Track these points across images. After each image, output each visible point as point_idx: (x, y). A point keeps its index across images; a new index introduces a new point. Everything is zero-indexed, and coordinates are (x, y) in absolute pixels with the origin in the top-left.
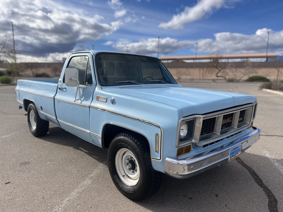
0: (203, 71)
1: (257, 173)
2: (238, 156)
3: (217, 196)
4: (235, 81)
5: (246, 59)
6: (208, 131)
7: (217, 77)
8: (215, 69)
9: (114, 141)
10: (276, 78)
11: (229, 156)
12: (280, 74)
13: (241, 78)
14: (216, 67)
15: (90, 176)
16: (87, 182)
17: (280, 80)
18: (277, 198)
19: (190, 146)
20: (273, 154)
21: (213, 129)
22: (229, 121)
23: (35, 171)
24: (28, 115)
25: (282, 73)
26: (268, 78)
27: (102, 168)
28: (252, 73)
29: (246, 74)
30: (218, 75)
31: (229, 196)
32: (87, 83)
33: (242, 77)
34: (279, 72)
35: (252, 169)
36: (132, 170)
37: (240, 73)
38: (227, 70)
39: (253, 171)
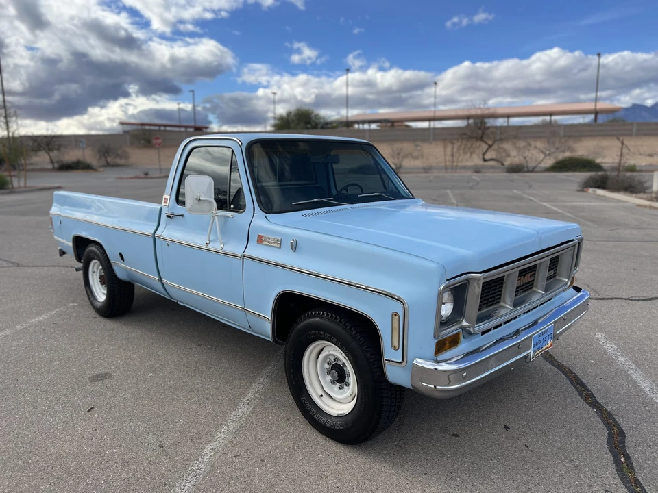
0: (453, 148)
1: (583, 380)
2: (547, 348)
3: (507, 428)
4: (526, 170)
5: (548, 118)
6: (490, 302)
7: (485, 160)
8: (478, 143)
9: (299, 326)
10: (617, 160)
11: (531, 351)
12: (625, 151)
13: (540, 163)
14: (481, 139)
15: (246, 399)
16: (242, 411)
17: (626, 165)
18: (624, 429)
19: (458, 334)
20: (614, 339)
21: (500, 298)
22: (530, 280)
23: (126, 392)
24: (86, 271)
25: (629, 150)
26: (598, 161)
27: (265, 380)
28: (564, 152)
29: (549, 155)
30: (487, 157)
31: (531, 427)
32: (232, 206)
33: (542, 161)
34: (624, 146)
35: (572, 373)
36: (338, 385)
37: (535, 152)
38: (507, 146)
39: (576, 376)
